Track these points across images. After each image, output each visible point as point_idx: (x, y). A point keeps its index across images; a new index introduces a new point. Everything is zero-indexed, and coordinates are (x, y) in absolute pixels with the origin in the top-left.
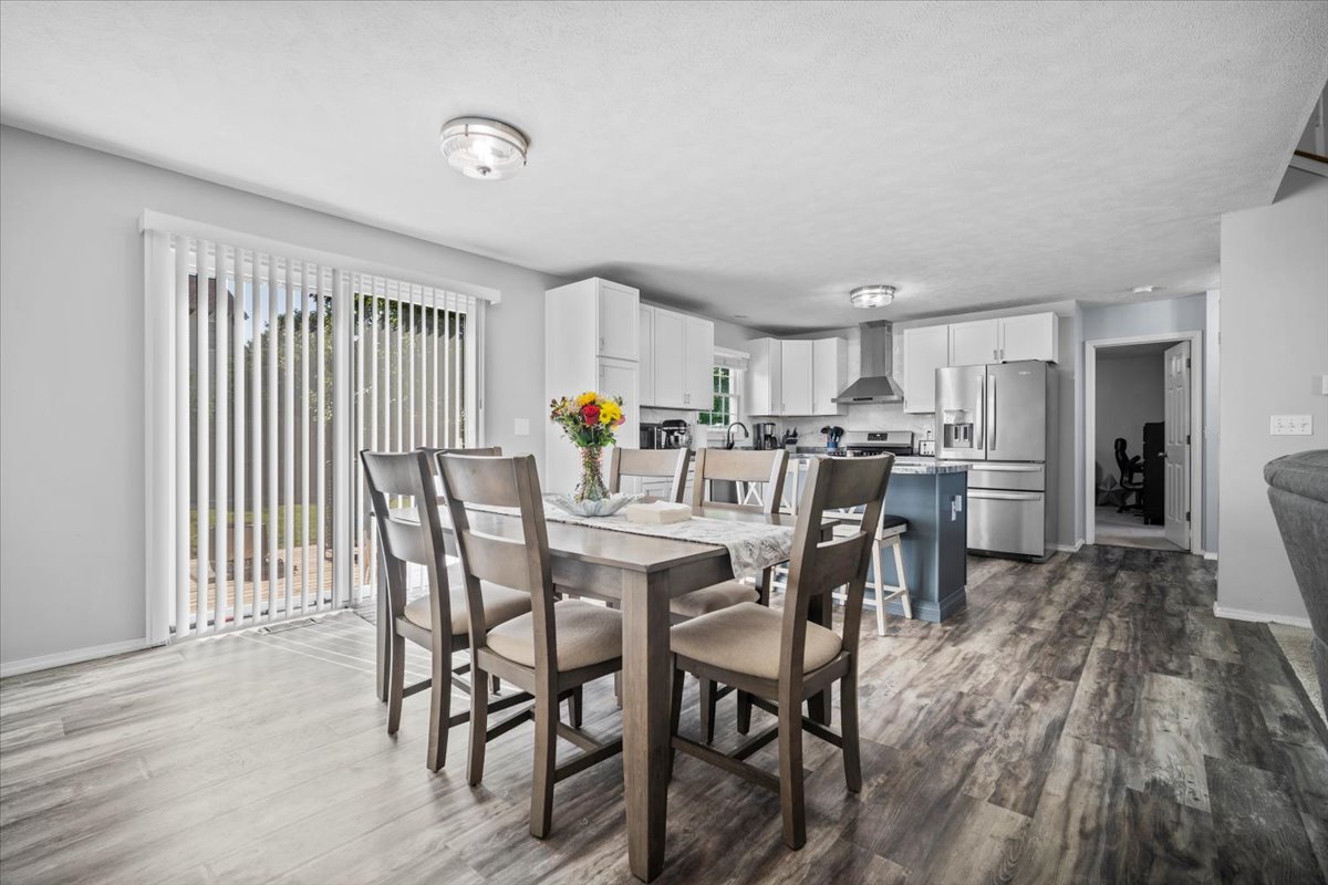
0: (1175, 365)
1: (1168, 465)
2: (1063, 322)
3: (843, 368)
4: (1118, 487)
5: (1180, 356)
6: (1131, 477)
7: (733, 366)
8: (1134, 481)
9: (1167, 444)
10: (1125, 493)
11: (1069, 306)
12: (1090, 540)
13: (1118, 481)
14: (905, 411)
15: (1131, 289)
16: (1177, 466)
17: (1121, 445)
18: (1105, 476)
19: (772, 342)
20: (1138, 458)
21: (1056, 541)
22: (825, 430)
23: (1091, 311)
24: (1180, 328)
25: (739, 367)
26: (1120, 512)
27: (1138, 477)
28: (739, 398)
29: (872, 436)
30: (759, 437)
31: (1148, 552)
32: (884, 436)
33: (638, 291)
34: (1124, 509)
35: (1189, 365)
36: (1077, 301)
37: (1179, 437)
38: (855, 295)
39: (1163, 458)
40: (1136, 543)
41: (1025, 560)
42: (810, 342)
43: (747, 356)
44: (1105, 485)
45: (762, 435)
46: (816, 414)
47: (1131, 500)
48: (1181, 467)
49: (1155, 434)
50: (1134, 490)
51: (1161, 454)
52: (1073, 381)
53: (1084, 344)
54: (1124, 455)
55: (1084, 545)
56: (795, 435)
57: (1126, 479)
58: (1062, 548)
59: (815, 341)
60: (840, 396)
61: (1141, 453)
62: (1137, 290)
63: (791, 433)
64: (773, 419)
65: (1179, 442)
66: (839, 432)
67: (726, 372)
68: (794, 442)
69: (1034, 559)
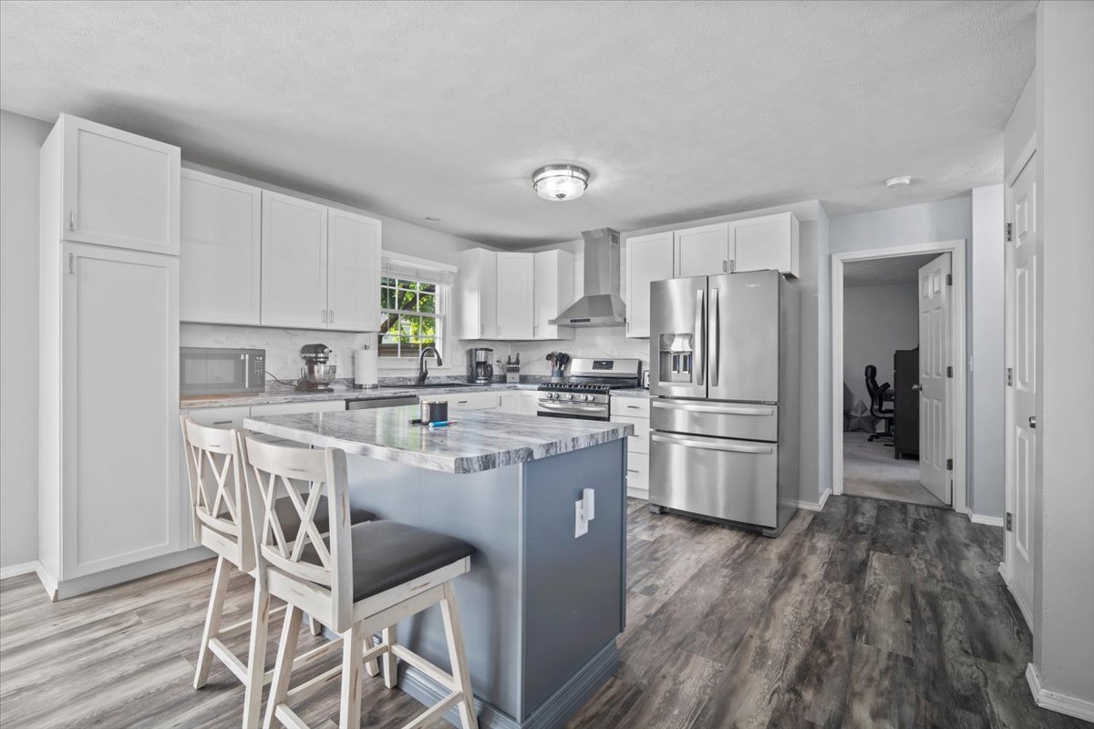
0: (931, 285)
1: (923, 400)
2: (804, 227)
3: (564, 286)
4: (868, 413)
5: (938, 272)
6: (881, 405)
7: (440, 282)
8: (883, 409)
9: (922, 375)
10: (874, 420)
11: (811, 206)
12: (838, 490)
13: (869, 408)
14: (627, 336)
15: (884, 182)
16: (935, 402)
17: (871, 372)
18: (856, 402)
19: (483, 253)
20: (887, 385)
21: (797, 496)
22: (549, 357)
23: (837, 215)
24: (940, 237)
25: (447, 283)
26: (870, 440)
27: (888, 405)
28: (444, 320)
29: (598, 364)
30: (471, 366)
31: (904, 507)
32: (609, 364)
33: (178, 149)
34: (874, 437)
35: (950, 281)
36: (820, 201)
37: (937, 367)
38: (539, 177)
39: (917, 393)
40: (889, 492)
41: (754, 532)
42: (532, 254)
43: (454, 269)
44: (856, 411)
45: (474, 363)
46: (537, 338)
47: (881, 427)
48: (940, 404)
49: (908, 362)
50: (882, 418)
51: (915, 387)
52: (816, 299)
53: (830, 258)
54: (874, 382)
55: (831, 496)
56: (517, 362)
57: (876, 407)
58: (805, 505)
59: (537, 254)
60: (560, 317)
61: (892, 383)
62: (892, 182)
63: (513, 360)
64: (488, 345)
65: (938, 374)
66: (564, 360)
67: (431, 289)
68: (516, 370)
69: (765, 531)
